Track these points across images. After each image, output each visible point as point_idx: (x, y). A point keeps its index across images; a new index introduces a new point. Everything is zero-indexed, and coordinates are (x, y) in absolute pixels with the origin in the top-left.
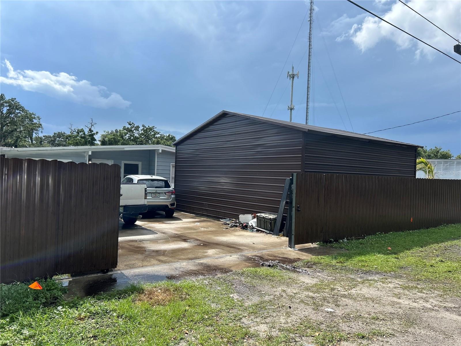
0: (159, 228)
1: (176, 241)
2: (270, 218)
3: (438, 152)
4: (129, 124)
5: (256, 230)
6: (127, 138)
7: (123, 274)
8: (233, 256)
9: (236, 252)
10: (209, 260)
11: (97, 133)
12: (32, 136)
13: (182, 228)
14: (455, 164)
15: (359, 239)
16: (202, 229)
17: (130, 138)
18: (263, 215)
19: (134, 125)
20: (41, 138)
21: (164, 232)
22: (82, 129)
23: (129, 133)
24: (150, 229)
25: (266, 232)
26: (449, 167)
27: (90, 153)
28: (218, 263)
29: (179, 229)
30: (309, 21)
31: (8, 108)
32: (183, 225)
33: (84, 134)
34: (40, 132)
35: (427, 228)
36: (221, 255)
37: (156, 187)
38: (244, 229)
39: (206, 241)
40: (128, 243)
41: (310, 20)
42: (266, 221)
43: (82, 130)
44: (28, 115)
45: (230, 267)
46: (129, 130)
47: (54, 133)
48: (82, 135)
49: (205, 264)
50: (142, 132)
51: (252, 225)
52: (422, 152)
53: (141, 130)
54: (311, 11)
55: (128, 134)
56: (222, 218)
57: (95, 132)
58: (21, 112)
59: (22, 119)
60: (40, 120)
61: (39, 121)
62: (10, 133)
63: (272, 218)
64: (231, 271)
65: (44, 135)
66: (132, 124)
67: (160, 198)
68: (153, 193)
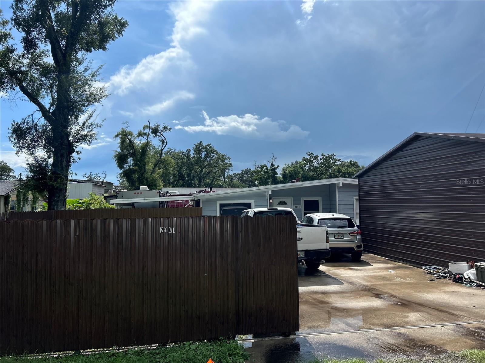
0: (345, 276)
1: (366, 295)
4: (308, 154)
5: (475, 284)
6: (307, 169)
7: (306, 339)
8: (446, 327)
9: (449, 321)
10: (412, 330)
11: (278, 166)
12: (225, 175)
13: (371, 277)
16: (398, 280)
17: (310, 168)
19: (313, 155)
20: (231, 176)
21: (350, 282)
22: (265, 164)
23: (308, 164)
24: (335, 276)
27: (270, 193)
28: (425, 336)
29: (369, 279)
31: (205, 153)
32: (373, 272)
33: (267, 169)
36: (428, 323)
37: (339, 227)
38: (457, 282)
39: (405, 299)
40: (311, 296)
43: (265, 166)
44: (221, 157)
45: (444, 344)
46: (309, 161)
47: (242, 171)
48: (264, 170)
49: (407, 336)
50: (322, 161)
51: (469, 278)
53: (321, 159)
56: (423, 265)
57: (276, 166)
58: (215, 155)
59: (216, 161)
61: (229, 161)
62: (207, 175)
64: (446, 351)
65: (234, 173)
66: (311, 155)
67: (344, 239)
68: (336, 234)
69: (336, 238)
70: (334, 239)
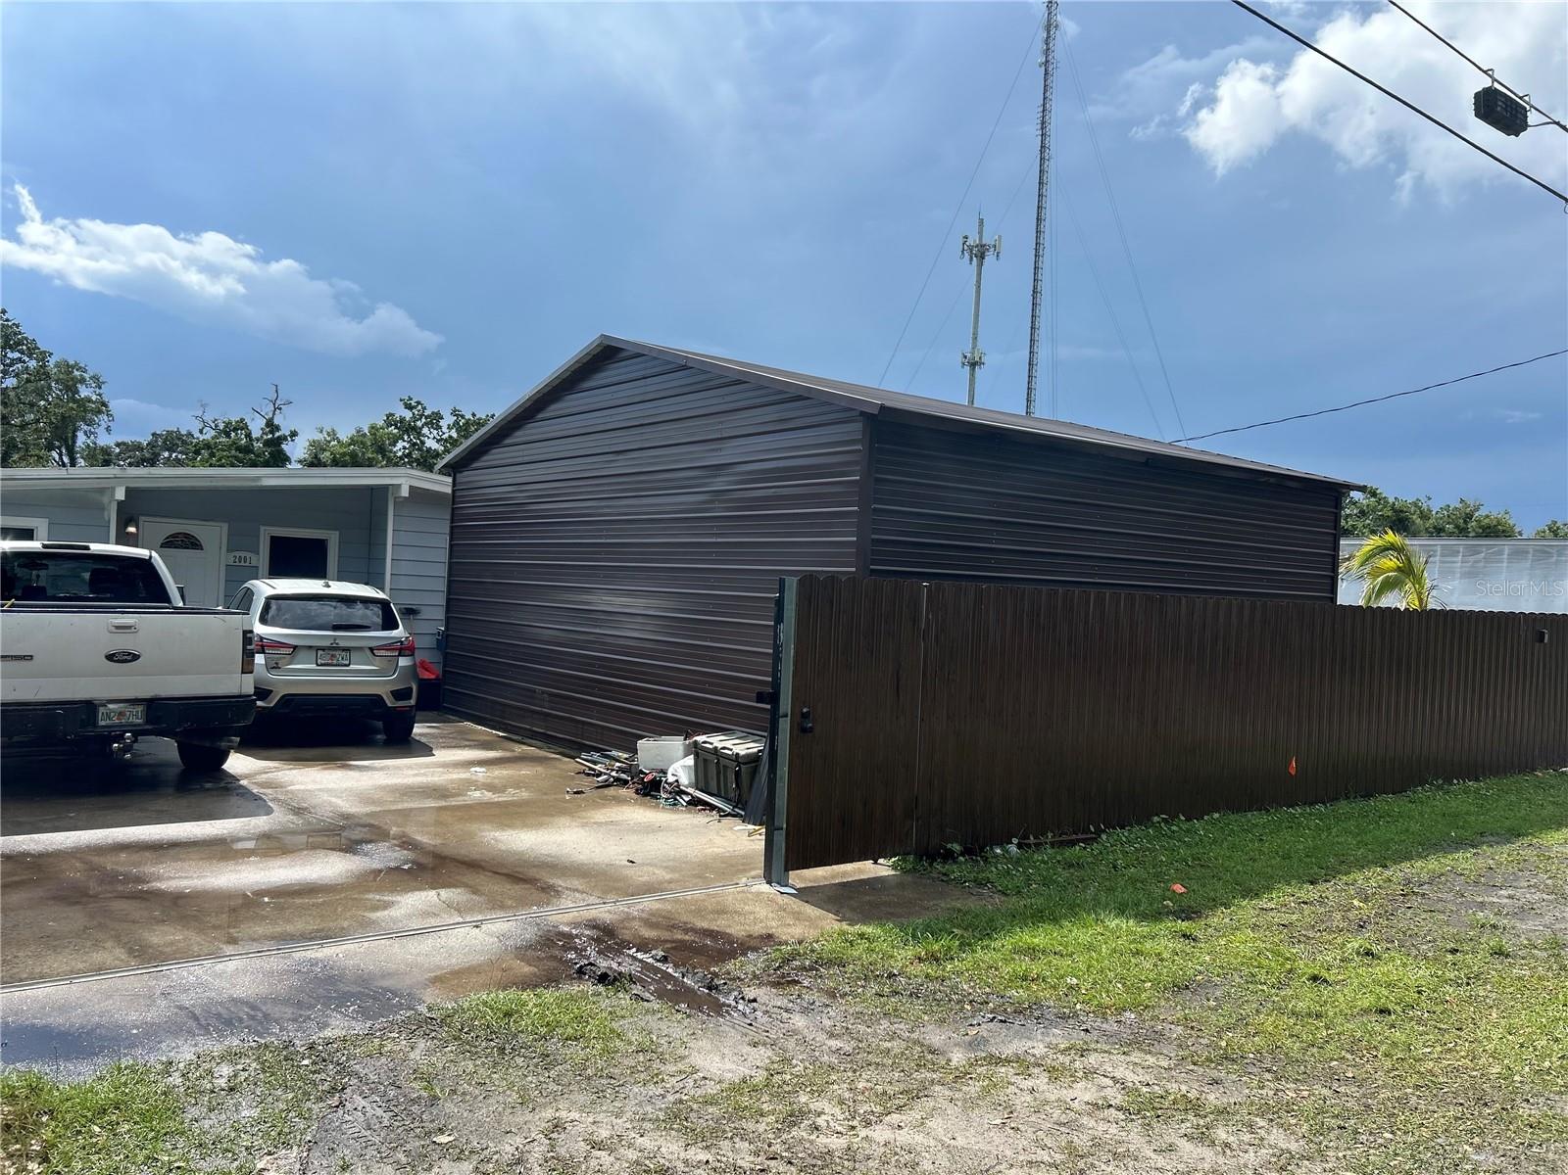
0: (302, 787)
2: (737, 754)
3: (1469, 517)
4: (405, 404)
5: (687, 799)
6: (400, 454)
8: (487, 927)
11: (294, 434)
12: (74, 442)
14: (1505, 556)
15: (1073, 843)
17: (409, 455)
18: (716, 741)
19: (424, 408)
20: (105, 450)
21: (303, 805)
22: (242, 420)
23: (406, 437)
25: (719, 808)
26: (1485, 567)
27: (120, 494)
30: (1040, 66)
32: (418, 776)
33: (248, 435)
34: (101, 431)
35: (1368, 795)
37: (336, 628)
38: (645, 795)
41: (1047, 61)
42: (725, 767)
43: (241, 425)
46: (407, 428)
47: (153, 435)
48: (238, 439)
50: (454, 434)
51: (677, 781)
52: (1415, 517)
53: (449, 425)
54: (1048, 32)
55: (404, 441)
57: (285, 431)
58: (26, 358)
60: (100, 388)
61: (98, 391)
63: (742, 753)
65: (120, 441)
66: (415, 407)
67: (352, 667)
68: (323, 649)
69: (322, 665)
70: (314, 666)
